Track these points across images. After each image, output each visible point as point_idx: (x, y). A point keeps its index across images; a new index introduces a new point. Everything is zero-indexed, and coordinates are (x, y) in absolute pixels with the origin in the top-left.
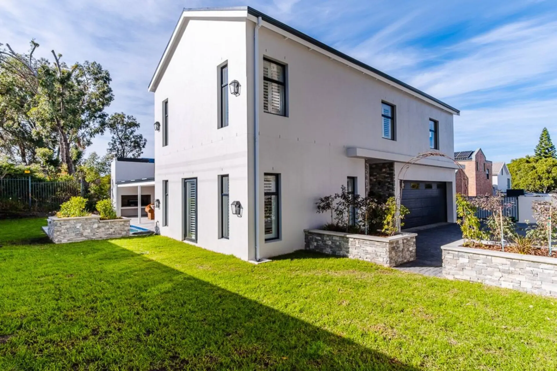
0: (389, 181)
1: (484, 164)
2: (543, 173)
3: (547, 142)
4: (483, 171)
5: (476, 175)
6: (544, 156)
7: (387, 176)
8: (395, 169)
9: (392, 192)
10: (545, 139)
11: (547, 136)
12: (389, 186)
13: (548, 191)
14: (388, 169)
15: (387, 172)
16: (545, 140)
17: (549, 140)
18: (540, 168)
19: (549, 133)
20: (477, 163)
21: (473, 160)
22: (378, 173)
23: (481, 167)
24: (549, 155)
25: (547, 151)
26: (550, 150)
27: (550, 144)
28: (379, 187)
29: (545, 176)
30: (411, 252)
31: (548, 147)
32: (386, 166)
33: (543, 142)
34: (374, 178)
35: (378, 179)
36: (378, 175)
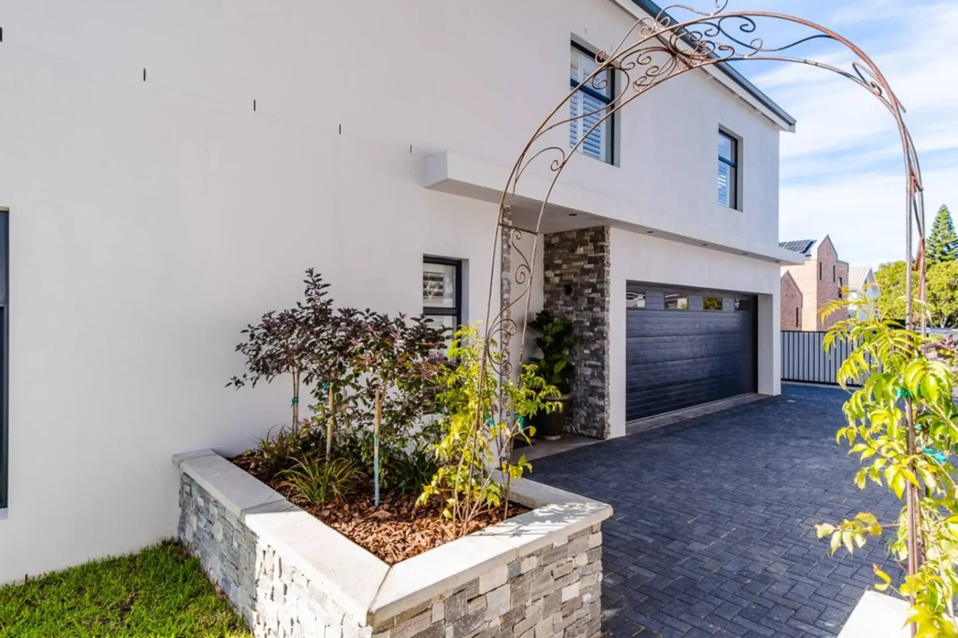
0: (594, 280)
1: (834, 267)
2: (943, 290)
3: (946, 231)
4: (832, 280)
5: (818, 288)
6: (939, 258)
7: (587, 266)
8: (611, 248)
9: (600, 315)
10: (944, 227)
11: (946, 221)
12: (593, 295)
13: (949, 323)
14: (591, 247)
15: (589, 255)
16: (943, 229)
17: (950, 228)
18: (936, 280)
19: (952, 216)
20: (821, 264)
21: (812, 258)
22: (566, 261)
23: (828, 273)
24: (950, 256)
25: (945, 249)
26: (952, 247)
27: (953, 236)
28: (568, 298)
29: (947, 295)
30: (568, 608)
31: (948, 241)
32: (587, 238)
33: (939, 232)
34: (556, 275)
35: (564, 278)
36: (564, 266)
